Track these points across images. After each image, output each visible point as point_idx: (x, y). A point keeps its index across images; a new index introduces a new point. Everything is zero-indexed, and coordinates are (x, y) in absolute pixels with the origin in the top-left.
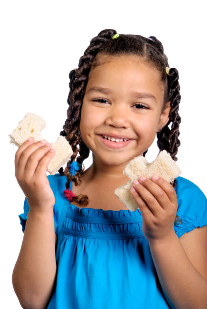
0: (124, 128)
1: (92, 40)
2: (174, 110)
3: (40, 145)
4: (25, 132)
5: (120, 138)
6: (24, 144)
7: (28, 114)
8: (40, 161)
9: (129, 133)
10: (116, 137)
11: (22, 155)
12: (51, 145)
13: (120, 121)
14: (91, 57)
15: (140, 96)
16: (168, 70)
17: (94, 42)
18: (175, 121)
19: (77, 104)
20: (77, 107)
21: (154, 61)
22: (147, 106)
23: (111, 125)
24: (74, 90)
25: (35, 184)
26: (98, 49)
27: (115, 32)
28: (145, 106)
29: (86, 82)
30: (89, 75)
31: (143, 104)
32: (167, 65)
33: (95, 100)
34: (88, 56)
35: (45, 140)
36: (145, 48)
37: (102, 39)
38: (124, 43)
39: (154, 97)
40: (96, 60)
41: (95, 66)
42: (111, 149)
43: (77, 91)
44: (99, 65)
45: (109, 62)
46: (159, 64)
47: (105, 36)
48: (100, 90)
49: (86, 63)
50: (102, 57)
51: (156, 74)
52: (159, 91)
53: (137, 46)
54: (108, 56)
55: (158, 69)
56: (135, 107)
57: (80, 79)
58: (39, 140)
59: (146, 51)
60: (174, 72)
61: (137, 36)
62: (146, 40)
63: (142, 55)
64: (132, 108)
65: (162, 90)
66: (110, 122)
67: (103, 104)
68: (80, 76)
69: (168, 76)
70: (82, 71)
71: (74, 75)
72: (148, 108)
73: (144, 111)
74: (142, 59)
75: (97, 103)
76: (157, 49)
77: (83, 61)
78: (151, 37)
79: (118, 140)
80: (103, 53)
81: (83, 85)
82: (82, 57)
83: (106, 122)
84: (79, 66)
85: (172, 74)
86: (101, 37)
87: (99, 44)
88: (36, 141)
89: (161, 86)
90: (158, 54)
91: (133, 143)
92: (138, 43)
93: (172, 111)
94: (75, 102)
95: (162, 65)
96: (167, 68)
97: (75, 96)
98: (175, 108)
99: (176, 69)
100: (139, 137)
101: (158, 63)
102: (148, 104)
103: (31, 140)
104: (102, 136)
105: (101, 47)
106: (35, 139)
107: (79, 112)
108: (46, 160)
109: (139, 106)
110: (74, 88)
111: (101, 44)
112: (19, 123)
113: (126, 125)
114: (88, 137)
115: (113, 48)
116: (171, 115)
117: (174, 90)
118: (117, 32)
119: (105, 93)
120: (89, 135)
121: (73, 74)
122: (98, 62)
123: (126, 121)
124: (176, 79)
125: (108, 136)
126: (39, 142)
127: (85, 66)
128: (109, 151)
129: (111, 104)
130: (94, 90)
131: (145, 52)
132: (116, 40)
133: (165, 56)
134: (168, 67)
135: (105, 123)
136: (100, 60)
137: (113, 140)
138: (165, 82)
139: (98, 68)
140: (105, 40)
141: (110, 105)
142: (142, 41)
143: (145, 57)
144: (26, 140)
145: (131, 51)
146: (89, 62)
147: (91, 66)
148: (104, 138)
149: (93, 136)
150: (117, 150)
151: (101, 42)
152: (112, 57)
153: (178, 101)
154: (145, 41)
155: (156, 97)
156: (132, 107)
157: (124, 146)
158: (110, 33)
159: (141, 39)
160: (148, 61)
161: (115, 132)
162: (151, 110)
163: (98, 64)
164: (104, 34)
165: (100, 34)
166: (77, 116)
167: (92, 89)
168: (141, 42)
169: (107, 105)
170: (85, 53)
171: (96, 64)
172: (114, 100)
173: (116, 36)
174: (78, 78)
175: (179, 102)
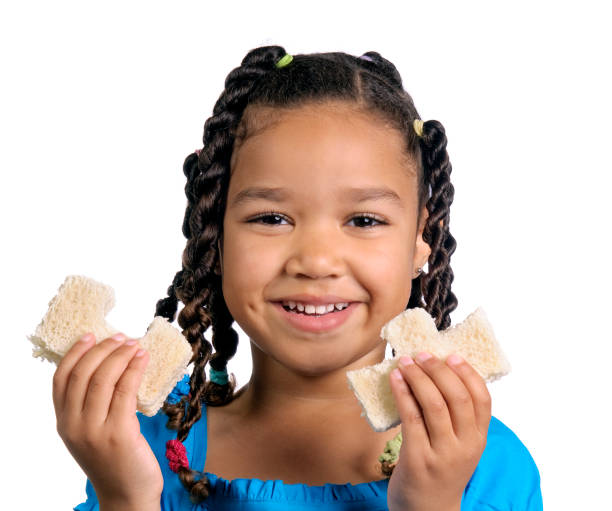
0: (334, 276)
1: (230, 76)
2: (436, 219)
3: (112, 347)
4: (68, 324)
5: (327, 304)
6: (71, 351)
7: (67, 279)
8: (117, 386)
9: (347, 288)
10: (316, 302)
11: (72, 377)
12: (137, 341)
13: (322, 263)
14: (231, 117)
15: (363, 196)
16: (418, 127)
17: (235, 81)
18: (438, 247)
19: (209, 233)
20: (209, 241)
21: (383, 108)
22: (381, 219)
23: (301, 276)
24: (198, 202)
25: (113, 442)
26: (246, 96)
27: (281, 52)
28: (377, 217)
29: (226, 178)
30: (233, 161)
31: (371, 216)
32: (416, 116)
33: (253, 220)
34: (225, 116)
35: (120, 334)
36: (358, 81)
37: (254, 71)
38: (308, 75)
39: (393, 195)
40: (244, 124)
41: (244, 137)
42: (309, 335)
43: (207, 202)
44: (252, 135)
45: (276, 123)
46: (397, 114)
47: (259, 65)
48: (265, 194)
49: (221, 134)
50: (257, 114)
51: (391, 140)
52: (405, 178)
53: (338, 79)
54: (272, 109)
55: (395, 127)
56: (352, 223)
57: (211, 173)
58: (106, 336)
59: (362, 86)
60: (433, 131)
61: (335, 54)
62: (358, 61)
63: (353, 97)
64: (345, 228)
65: (412, 174)
66: (296, 268)
67: (276, 228)
68: (209, 167)
69: (421, 141)
70: (213, 153)
71: (195, 166)
72: (383, 223)
73: (375, 231)
74: (355, 107)
75: (259, 227)
76: (386, 81)
77: (212, 130)
78: (368, 54)
79: (321, 310)
80: (259, 104)
81: (219, 187)
82: (209, 120)
83: (288, 271)
84: (204, 142)
85: (431, 135)
86: (250, 66)
87: (246, 85)
88: (99, 340)
89: (410, 166)
90: (392, 91)
91: (360, 312)
92: (342, 71)
93: (431, 223)
94: (203, 230)
95: (405, 115)
96: (416, 121)
97: (202, 215)
98: (439, 216)
99: (437, 122)
100: (370, 298)
101: (394, 112)
102: (383, 213)
103: (87, 339)
104: (282, 303)
105: (252, 90)
106: (96, 335)
107: (213, 254)
108: (133, 379)
109: (361, 221)
110: (199, 196)
111: (251, 84)
112: (50, 304)
113: (335, 270)
114: (250, 311)
115: (281, 91)
116: (429, 231)
117: (438, 173)
118: (287, 51)
119: (278, 200)
120: (252, 307)
121: (192, 165)
122: (249, 127)
123: (336, 262)
124: (441, 147)
125: (296, 302)
126: (109, 341)
127: (219, 142)
128: (306, 339)
129: (293, 224)
130: (249, 195)
131: (360, 91)
132: (286, 69)
133: (408, 95)
134: (419, 119)
135: (283, 272)
136: (254, 122)
137: (310, 309)
138: (415, 156)
139: (250, 143)
140: (262, 72)
141: (290, 227)
142: (350, 65)
143: (361, 102)
144: (74, 342)
145: (326, 91)
146: (227, 131)
147: (232, 140)
148: (287, 308)
149: (261, 306)
150: (324, 335)
151: (252, 79)
152: (283, 110)
153: (447, 200)
154: (356, 66)
155: (398, 193)
156: (344, 224)
157: (339, 323)
158: (271, 56)
159: (347, 62)
160: (370, 109)
161: (311, 290)
162: (391, 227)
163: (249, 132)
164: (256, 59)
165: (246, 60)
166: (209, 264)
167: (244, 195)
168: (347, 68)
169: (284, 226)
170: (215, 111)
171: (245, 132)
172: (302, 215)
173: (284, 61)
174: (205, 171)
175: (450, 203)
